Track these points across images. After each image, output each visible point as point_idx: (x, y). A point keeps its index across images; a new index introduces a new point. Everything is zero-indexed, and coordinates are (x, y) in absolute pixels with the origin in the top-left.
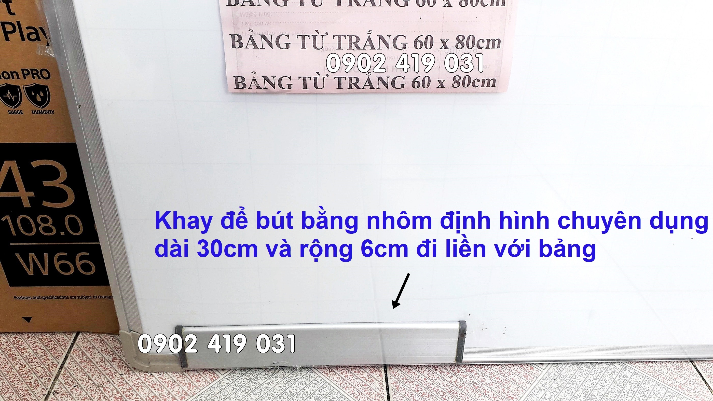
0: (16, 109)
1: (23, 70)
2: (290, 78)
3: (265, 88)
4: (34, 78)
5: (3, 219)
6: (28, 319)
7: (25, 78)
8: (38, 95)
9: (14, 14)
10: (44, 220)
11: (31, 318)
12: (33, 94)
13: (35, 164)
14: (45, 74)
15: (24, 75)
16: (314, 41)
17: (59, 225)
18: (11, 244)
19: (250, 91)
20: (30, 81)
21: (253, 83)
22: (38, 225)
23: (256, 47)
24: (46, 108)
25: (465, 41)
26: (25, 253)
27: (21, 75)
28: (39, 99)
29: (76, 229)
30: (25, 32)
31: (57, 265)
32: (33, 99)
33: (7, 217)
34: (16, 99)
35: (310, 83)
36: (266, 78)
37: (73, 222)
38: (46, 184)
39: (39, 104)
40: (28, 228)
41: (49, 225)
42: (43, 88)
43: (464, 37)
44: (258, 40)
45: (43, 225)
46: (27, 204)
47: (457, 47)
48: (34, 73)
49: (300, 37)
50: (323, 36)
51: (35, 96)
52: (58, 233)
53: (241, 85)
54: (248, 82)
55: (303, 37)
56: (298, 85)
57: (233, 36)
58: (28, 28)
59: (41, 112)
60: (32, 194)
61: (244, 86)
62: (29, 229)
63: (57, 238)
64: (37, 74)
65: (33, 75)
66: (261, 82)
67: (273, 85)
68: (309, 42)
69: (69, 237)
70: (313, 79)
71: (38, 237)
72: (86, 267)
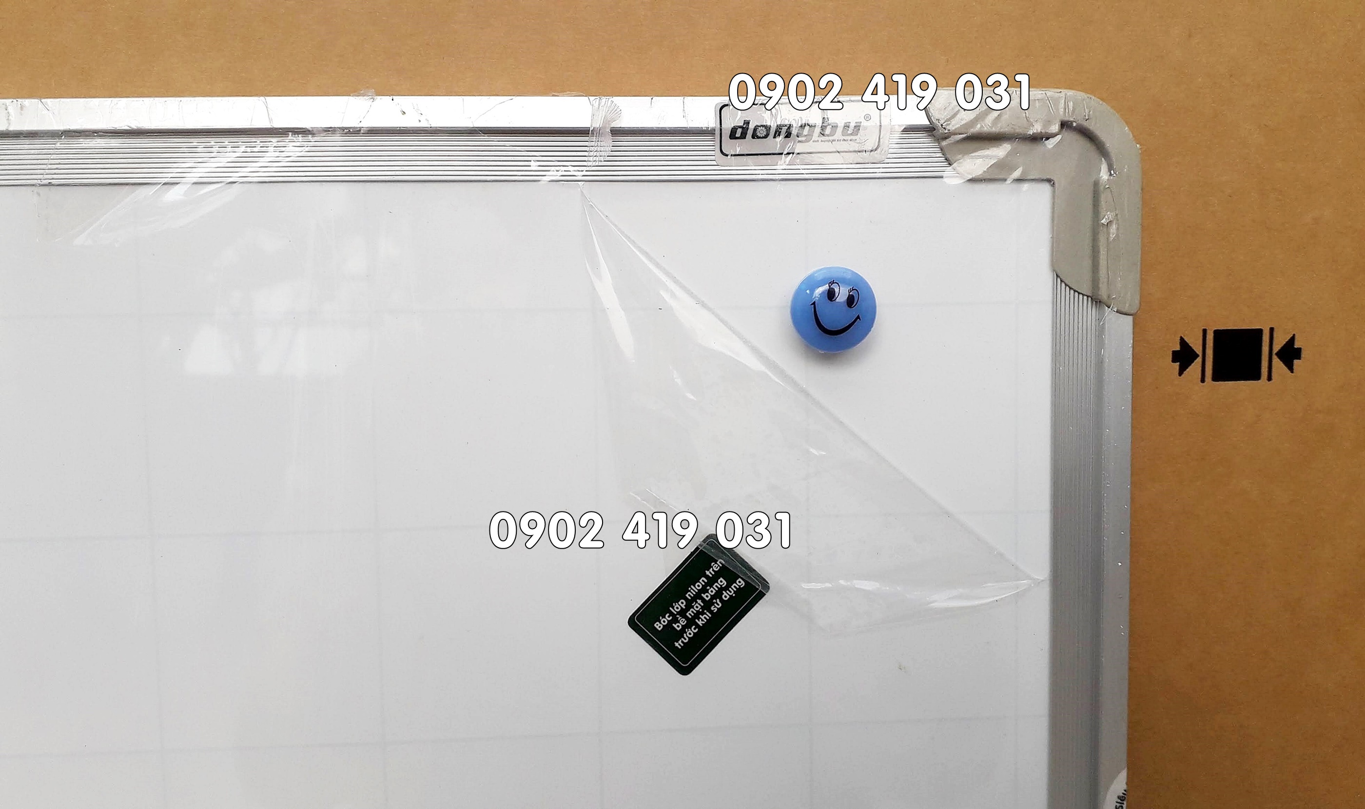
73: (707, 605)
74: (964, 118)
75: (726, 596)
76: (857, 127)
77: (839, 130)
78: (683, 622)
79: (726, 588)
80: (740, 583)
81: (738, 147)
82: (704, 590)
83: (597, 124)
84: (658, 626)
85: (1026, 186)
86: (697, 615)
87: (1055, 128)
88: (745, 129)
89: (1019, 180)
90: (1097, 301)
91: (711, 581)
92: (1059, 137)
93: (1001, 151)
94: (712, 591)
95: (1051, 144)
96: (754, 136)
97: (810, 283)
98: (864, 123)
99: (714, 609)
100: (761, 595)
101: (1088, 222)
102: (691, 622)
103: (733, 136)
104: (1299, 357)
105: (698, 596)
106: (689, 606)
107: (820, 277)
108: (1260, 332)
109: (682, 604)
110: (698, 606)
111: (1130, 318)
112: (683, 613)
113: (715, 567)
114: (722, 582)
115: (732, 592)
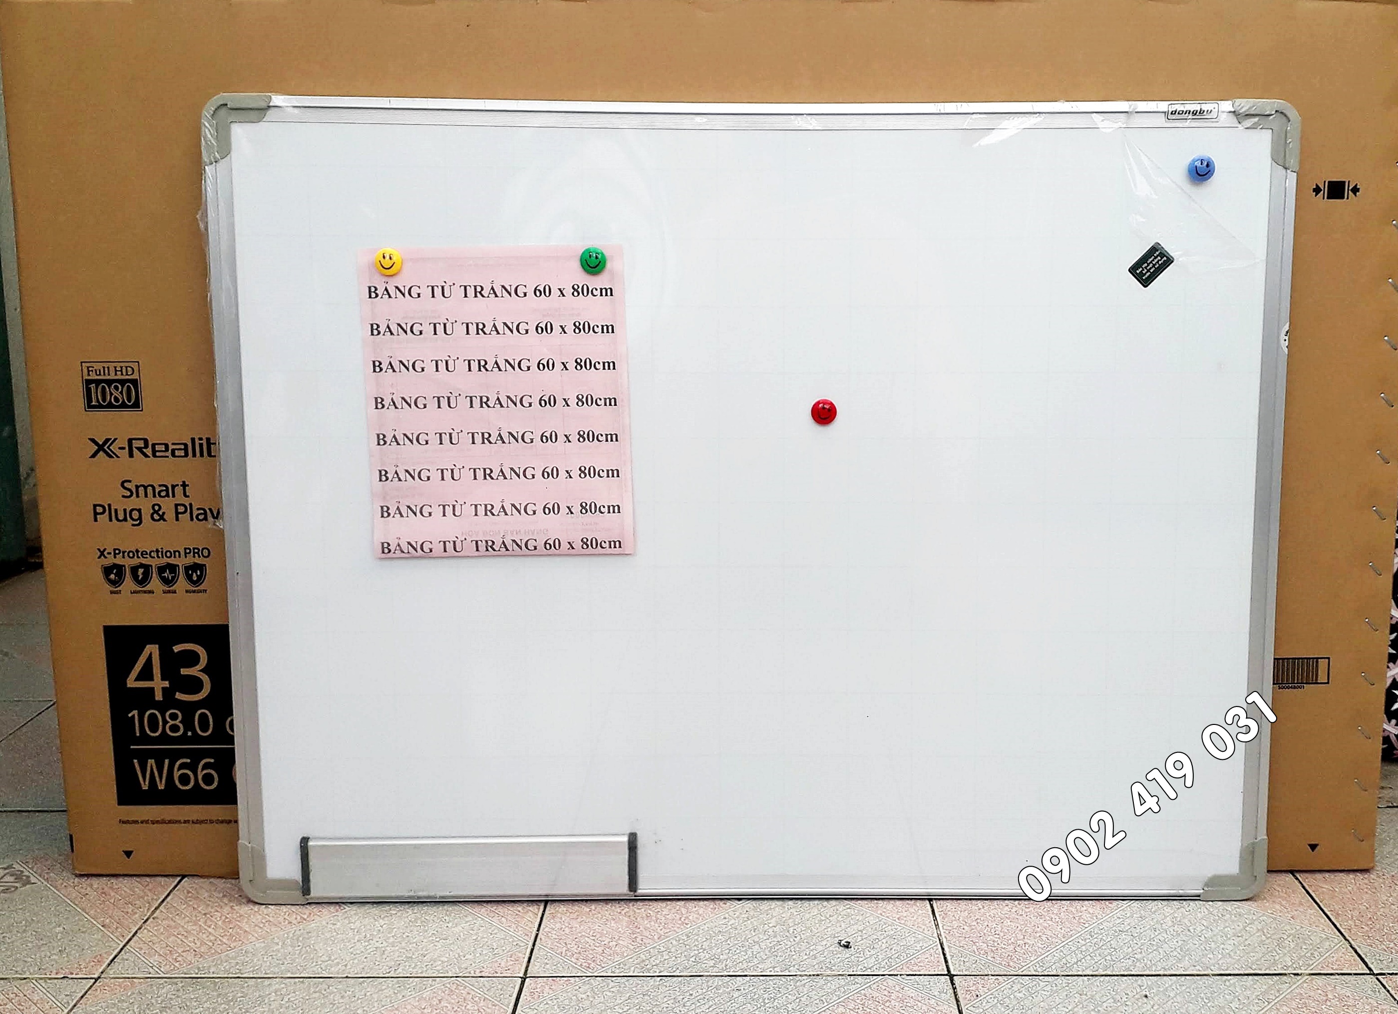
0: (171, 588)
1: (185, 549)
2: (431, 542)
3: (408, 552)
4: (194, 557)
5: (130, 715)
6: (128, 854)
7: (186, 557)
8: (194, 574)
9: (188, 496)
10: (174, 717)
11: (132, 852)
12: (190, 572)
13: (177, 649)
14: (206, 553)
15: (186, 553)
16: (454, 510)
17: (188, 723)
18: (132, 747)
19: (394, 556)
20: (190, 560)
21: (398, 548)
22: (165, 722)
23: (402, 516)
24: (201, 587)
25: (588, 507)
26: (143, 757)
27: (182, 553)
28: (195, 578)
29: (204, 728)
30: (195, 513)
31: (177, 774)
32: (189, 578)
33: (135, 712)
34: (173, 578)
35: (450, 546)
36: (409, 543)
37: (203, 718)
38: (184, 671)
39: (194, 583)
40: (154, 726)
41: (177, 722)
42: (201, 567)
43: (586, 504)
44: (404, 510)
45: (172, 722)
46: (159, 697)
47: (581, 513)
48: (196, 552)
49: (441, 507)
50: (461, 505)
51: (192, 574)
52: (185, 732)
53: (386, 551)
54: (392, 548)
55: (444, 506)
56: (438, 549)
57: (382, 507)
58: (198, 509)
59: (194, 592)
60: (166, 684)
61: (390, 551)
62: (154, 728)
63: (183, 740)
64: (198, 553)
65: (194, 553)
66: (405, 547)
67: (416, 550)
68: (449, 510)
69: (197, 739)
70: (452, 543)
71: (164, 738)
72: (208, 779)
73: (1154, 266)
74: (1243, 110)
75: (1160, 262)
76: (1211, 111)
77: (1205, 112)
78: (1146, 270)
79: (1161, 260)
80: (1165, 258)
81: (1174, 117)
82: (1153, 260)
83: (1131, 110)
84: (1138, 272)
85: (1263, 130)
86: (1151, 268)
87: (1273, 113)
88: (1176, 112)
89: (1261, 128)
90: (1286, 168)
91: (1156, 258)
92: (1274, 116)
93: (1256, 119)
94: (1156, 261)
95: (1271, 117)
96: (1179, 113)
97: (1194, 161)
98: (1213, 110)
99: (1156, 267)
100: (1173, 262)
101: (1283, 142)
102: (1148, 271)
103: (1172, 113)
104: (1358, 191)
105: (1151, 262)
106: (1148, 266)
107: (1197, 158)
108: (1344, 182)
109: (1146, 265)
110: (1151, 265)
111: (1295, 174)
112: (1146, 268)
113: (1157, 253)
114: (1159, 258)
115: (1162, 261)
